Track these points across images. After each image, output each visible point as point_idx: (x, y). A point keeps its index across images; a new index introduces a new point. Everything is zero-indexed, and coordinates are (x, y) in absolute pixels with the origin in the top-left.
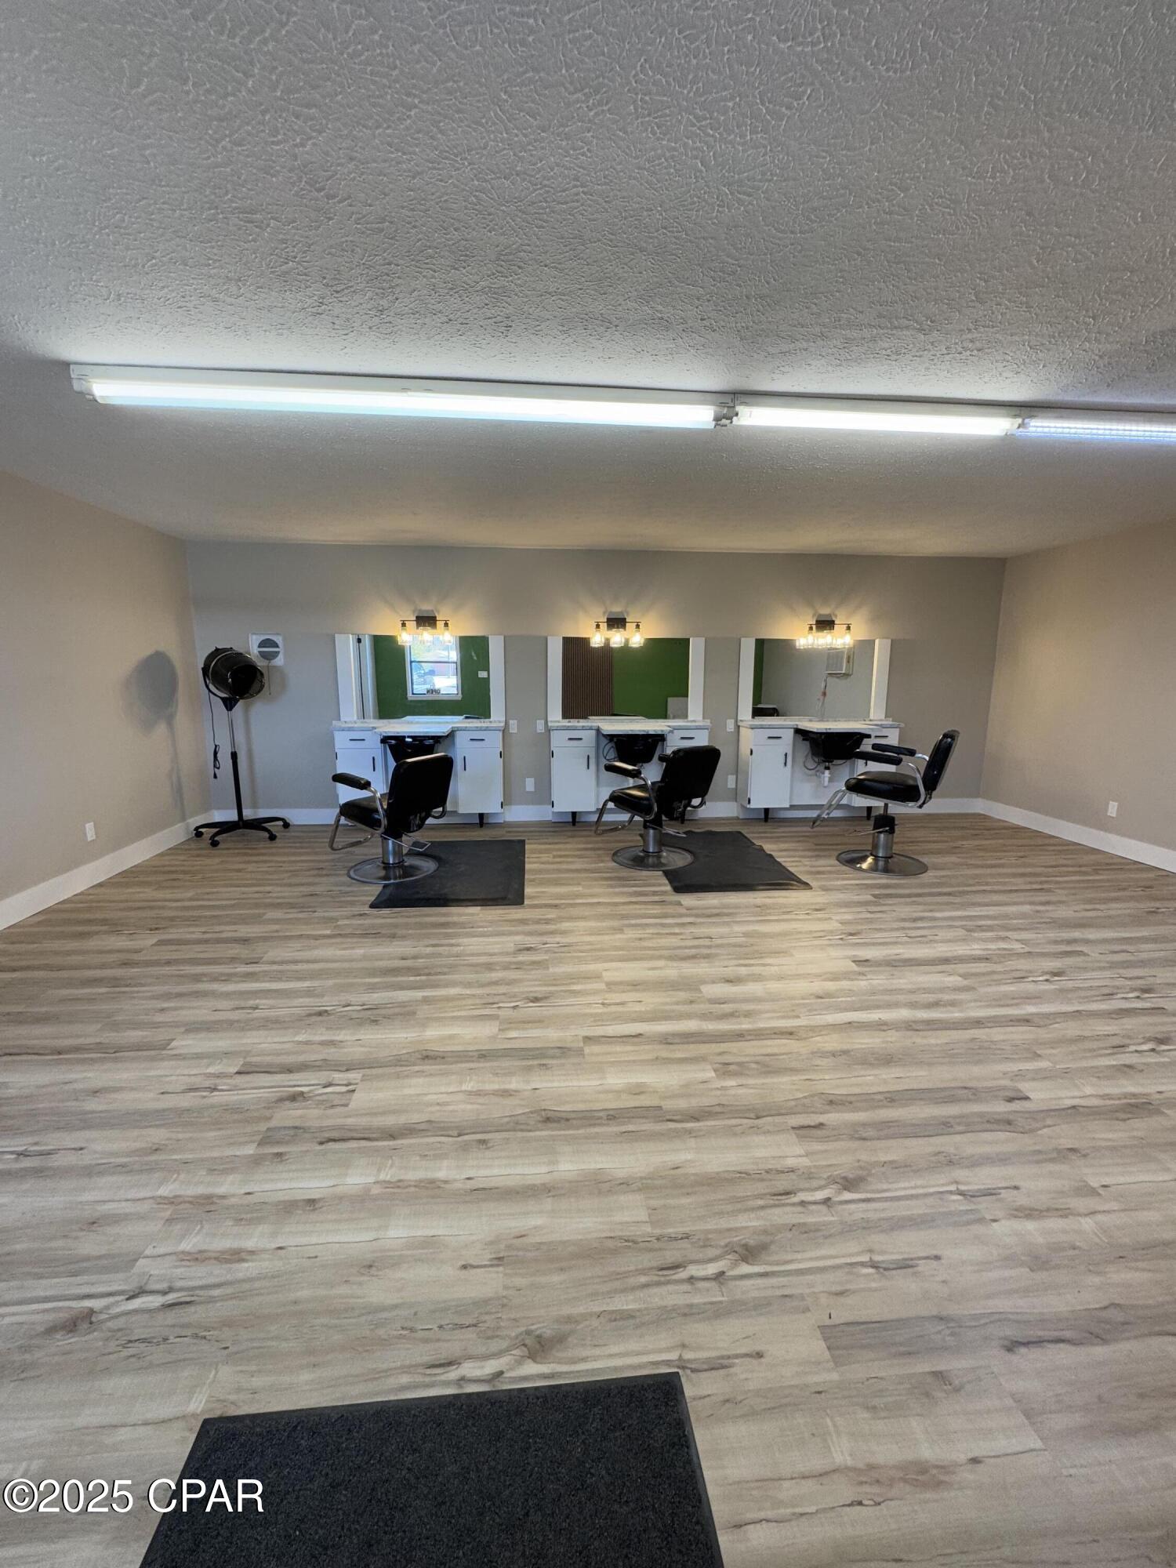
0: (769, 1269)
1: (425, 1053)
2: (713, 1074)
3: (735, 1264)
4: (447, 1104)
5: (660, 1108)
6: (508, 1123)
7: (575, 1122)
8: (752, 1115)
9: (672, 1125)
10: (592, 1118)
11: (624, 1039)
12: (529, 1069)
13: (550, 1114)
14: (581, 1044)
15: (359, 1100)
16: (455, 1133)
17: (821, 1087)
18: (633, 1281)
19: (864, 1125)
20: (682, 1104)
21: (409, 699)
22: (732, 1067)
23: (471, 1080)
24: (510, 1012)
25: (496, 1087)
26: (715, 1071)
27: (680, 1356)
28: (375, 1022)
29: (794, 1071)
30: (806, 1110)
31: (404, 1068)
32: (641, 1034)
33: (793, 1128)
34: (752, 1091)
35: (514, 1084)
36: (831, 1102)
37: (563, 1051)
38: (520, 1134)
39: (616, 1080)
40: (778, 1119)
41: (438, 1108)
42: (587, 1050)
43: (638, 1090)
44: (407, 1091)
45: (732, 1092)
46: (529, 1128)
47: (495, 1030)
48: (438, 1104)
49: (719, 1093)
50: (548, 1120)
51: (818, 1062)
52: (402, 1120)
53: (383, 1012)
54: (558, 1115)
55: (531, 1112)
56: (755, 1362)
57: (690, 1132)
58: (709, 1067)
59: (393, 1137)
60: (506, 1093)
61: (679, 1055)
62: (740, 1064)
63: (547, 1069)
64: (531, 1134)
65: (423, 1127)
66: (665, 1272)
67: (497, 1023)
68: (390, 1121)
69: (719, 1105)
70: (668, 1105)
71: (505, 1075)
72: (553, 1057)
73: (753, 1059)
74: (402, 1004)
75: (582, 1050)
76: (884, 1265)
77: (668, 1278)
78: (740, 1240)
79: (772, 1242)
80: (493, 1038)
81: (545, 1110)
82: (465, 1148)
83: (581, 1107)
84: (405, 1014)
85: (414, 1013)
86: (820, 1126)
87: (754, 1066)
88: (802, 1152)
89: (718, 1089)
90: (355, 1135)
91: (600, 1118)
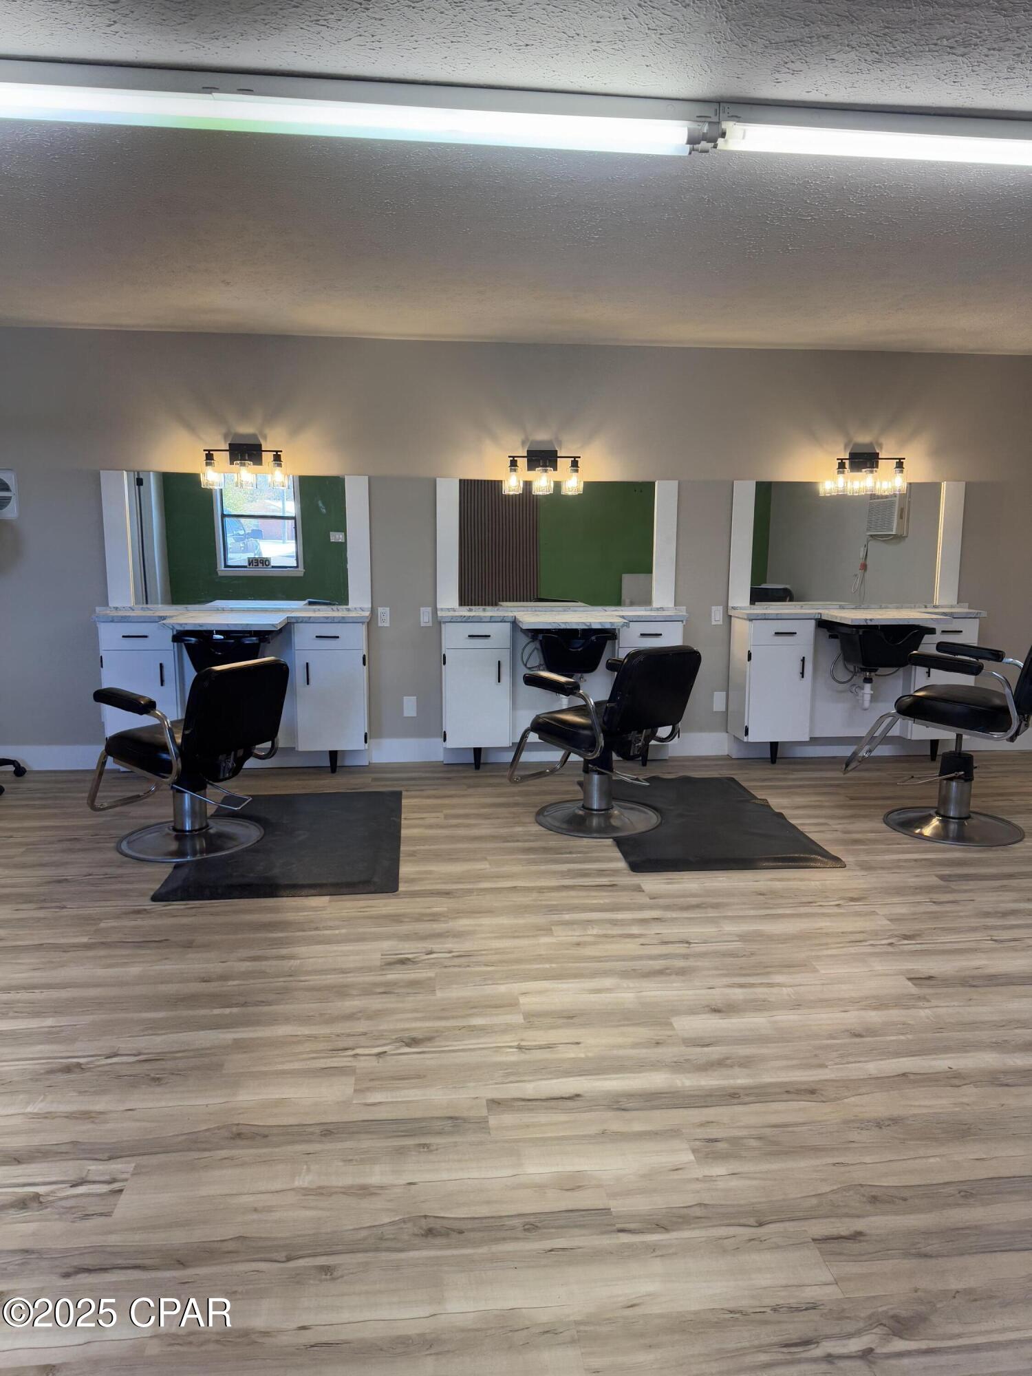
1: (234, 1129)
2: (692, 1157)
4: (269, 1209)
5: (606, 1211)
6: (365, 1239)
7: (472, 1235)
8: (752, 1221)
9: (625, 1238)
10: (501, 1228)
11: (553, 1103)
12: (401, 1152)
13: (437, 1225)
14: (484, 1112)
15: (129, 1206)
16: (282, 1255)
17: (859, 1176)
19: (927, 1233)
20: (642, 1204)
21: (220, 574)
22: (720, 1145)
23: (309, 1170)
24: (373, 1063)
25: (348, 1181)
26: (694, 1151)
28: (157, 1081)
29: (816, 1150)
30: (834, 1212)
31: (207, 1154)
32: (578, 1096)
33: (814, 1240)
34: (748, 1182)
35: (376, 1175)
36: (874, 1199)
37: (456, 1123)
38: (384, 1256)
39: (538, 1168)
40: (790, 1226)
41: (255, 1216)
42: (493, 1121)
43: (573, 1184)
44: (204, 1191)
45: (721, 1184)
46: (399, 1245)
47: (350, 1091)
48: (256, 1210)
49: (698, 1186)
50: (430, 1232)
51: (854, 1136)
52: (197, 1235)
53: (169, 1065)
54: (446, 1223)
55: (404, 1221)
57: (653, 1248)
58: (685, 1146)
59: (182, 1264)
60: (365, 1191)
61: (637, 1127)
62: (734, 1141)
63: (431, 1151)
64: (402, 1255)
65: (231, 1246)
67: (352, 1080)
68: (179, 1238)
69: (700, 1205)
70: (618, 1206)
71: (362, 1162)
72: (440, 1133)
73: (754, 1132)
74: (201, 1053)
75: (484, 1120)
80: (345, 1104)
81: (425, 1217)
82: (297, 1280)
83: (484, 1211)
84: (206, 1068)
85: (220, 1066)
86: (857, 1236)
87: (754, 1143)
88: (830, 1278)
89: (697, 1179)
90: (120, 1262)
91: (513, 1228)
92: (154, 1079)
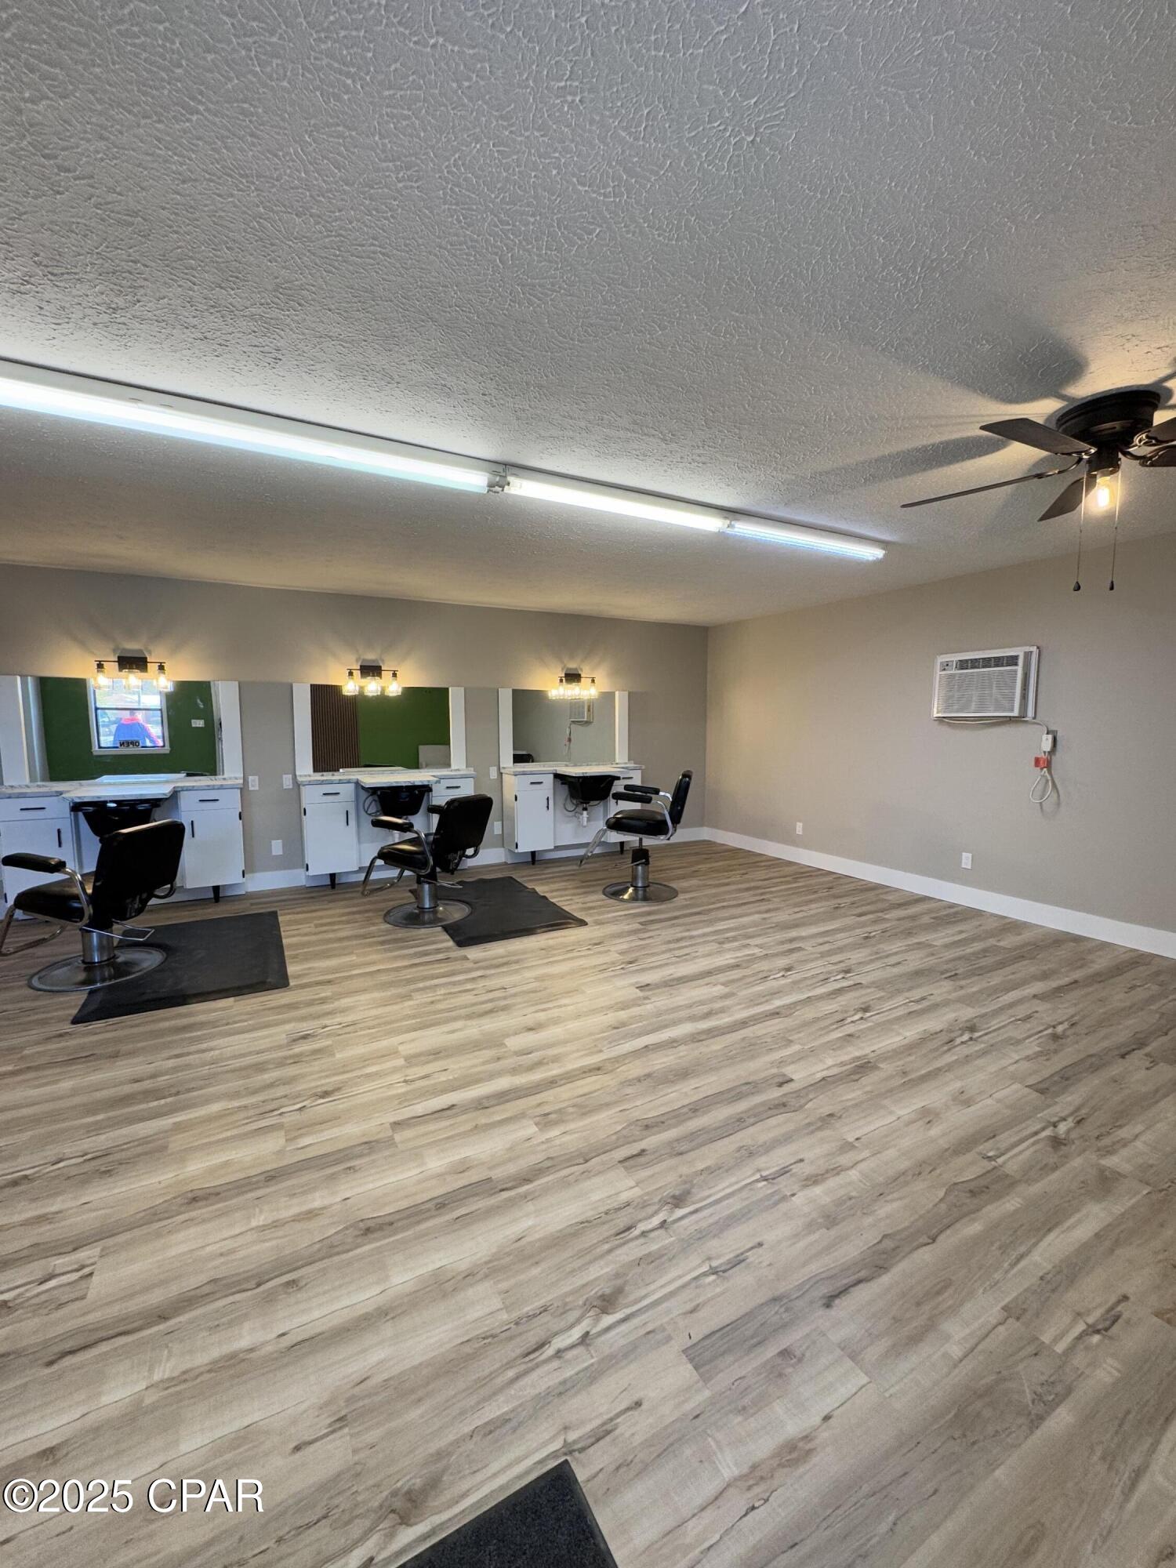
0: (628, 1311)
1: (190, 1195)
2: (535, 1129)
3: (597, 1320)
4: (232, 1251)
5: (490, 1179)
6: (319, 1250)
7: (400, 1224)
8: (582, 1161)
9: (505, 1195)
10: (421, 1212)
11: (436, 1115)
12: (333, 1177)
13: (370, 1224)
14: (390, 1133)
15: (99, 1286)
16: (253, 1284)
17: (636, 1114)
18: (499, 1381)
19: (678, 1140)
20: (512, 1169)
22: (553, 1116)
23: (261, 1211)
24: (297, 1116)
25: (295, 1210)
26: (536, 1124)
27: (565, 1441)
28: (108, 1173)
29: (608, 1105)
30: (628, 1141)
31: (170, 1221)
32: (453, 1106)
33: (620, 1162)
34: (576, 1135)
35: (317, 1200)
36: (647, 1127)
37: (370, 1146)
38: (336, 1259)
39: (436, 1163)
40: (604, 1157)
41: (222, 1260)
42: (397, 1138)
43: (462, 1168)
44: (173, 1252)
45: (557, 1142)
46: (348, 1247)
47: (282, 1141)
48: (222, 1255)
49: (544, 1147)
50: (368, 1231)
51: (629, 1090)
52: (174, 1290)
53: (117, 1156)
54: (379, 1221)
55: (346, 1228)
56: (635, 1413)
57: (525, 1197)
58: (531, 1122)
59: (163, 1318)
60: (311, 1215)
61: (497, 1118)
62: (560, 1111)
63: (355, 1171)
64: (351, 1254)
65: (206, 1289)
66: (532, 1357)
67: (283, 1133)
68: (156, 1298)
69: (548, 1158)
70: (497, 1174)
71: (304, 1193)
72: (361, 1156)
73: (570, 1103)
74: (145, 1141)
75: (392, 1138)
76: (723, 1268)
77: (535, 1362)
78: (596, 1293)
79: (626, 1282)
80: (280, 1153)
81: (362, 1220)
82: (270, 1299)
83: (404, 1204)
84: (154, 1151)
85: (166, 1148)
86: (642, 1152)
87: (571, 1110)
88: (633, 1183)
89: (543, 1142)
90: (104, 1334)
91: (429, 1210)
92: (105, 1172)
